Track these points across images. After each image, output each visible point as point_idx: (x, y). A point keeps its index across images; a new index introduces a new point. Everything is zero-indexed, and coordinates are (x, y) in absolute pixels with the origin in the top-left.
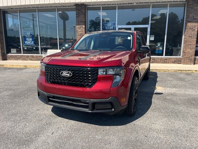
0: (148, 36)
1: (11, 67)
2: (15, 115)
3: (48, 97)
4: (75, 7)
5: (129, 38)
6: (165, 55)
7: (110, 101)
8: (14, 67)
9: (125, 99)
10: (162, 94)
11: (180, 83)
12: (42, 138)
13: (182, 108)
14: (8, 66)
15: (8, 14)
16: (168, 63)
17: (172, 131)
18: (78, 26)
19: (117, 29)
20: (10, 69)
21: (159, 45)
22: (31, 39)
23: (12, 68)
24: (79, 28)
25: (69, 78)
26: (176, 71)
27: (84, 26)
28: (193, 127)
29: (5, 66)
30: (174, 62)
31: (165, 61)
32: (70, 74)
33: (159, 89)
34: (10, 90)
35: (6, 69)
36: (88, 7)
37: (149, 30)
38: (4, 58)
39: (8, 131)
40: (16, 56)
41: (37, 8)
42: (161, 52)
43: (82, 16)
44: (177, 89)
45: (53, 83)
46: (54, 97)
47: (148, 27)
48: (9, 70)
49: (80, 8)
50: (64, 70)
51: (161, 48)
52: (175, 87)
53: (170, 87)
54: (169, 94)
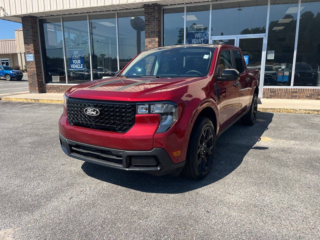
0: (264, 53)
1: (49, 102)
2: (30, 169)
3: (71, 146)
4: (143, 9)
5: (206, 57)
6: (294, 85)
7: (153, 154)
8: (54, 103)
9: (179, 152)
10: (267, 148)
11: (307, 132)
12: (55, 203)
13: (291, 173)
14: (46, 102)
15: (48, 24)
16: (299, 98)
17: (255, 206)
18: (147, 40)
19: (210, 42)
20: (46, 105)
21: (283, 67)
22: (79, 61)
23: (50, 105)
24: (150, 43)
25: (96, 117)
26: (308, 112)
27: (157, 39)
28: (295, 203)
29: (41, 102)
30: (310, 97)
31: (293, 95)
32: (97, 113)
33: (265, 140)
34: (37, 135)
35: (41, 105)
36: (165, 8)
37: (265, 42)
38: (42, 90)
39: (13, 192)
40: (58, 87)
41: (87, 14)
42: (286, 80)
43: (155, 23)
44: (297, 142)
45: (77, 124)
46: (78, 146)
47: (265, 37)
48: (44, 108)
49: (151, 10)
50: (89, 106)
51: (287, 73)
52: (295, 138)
53: (286, 138)
54: (277, 150)
